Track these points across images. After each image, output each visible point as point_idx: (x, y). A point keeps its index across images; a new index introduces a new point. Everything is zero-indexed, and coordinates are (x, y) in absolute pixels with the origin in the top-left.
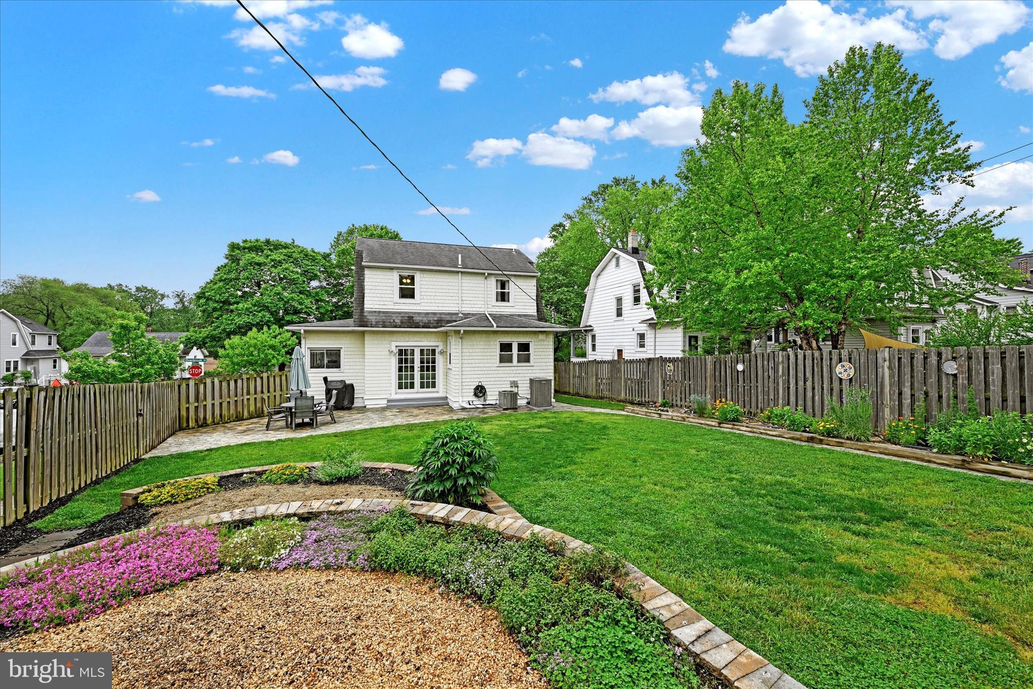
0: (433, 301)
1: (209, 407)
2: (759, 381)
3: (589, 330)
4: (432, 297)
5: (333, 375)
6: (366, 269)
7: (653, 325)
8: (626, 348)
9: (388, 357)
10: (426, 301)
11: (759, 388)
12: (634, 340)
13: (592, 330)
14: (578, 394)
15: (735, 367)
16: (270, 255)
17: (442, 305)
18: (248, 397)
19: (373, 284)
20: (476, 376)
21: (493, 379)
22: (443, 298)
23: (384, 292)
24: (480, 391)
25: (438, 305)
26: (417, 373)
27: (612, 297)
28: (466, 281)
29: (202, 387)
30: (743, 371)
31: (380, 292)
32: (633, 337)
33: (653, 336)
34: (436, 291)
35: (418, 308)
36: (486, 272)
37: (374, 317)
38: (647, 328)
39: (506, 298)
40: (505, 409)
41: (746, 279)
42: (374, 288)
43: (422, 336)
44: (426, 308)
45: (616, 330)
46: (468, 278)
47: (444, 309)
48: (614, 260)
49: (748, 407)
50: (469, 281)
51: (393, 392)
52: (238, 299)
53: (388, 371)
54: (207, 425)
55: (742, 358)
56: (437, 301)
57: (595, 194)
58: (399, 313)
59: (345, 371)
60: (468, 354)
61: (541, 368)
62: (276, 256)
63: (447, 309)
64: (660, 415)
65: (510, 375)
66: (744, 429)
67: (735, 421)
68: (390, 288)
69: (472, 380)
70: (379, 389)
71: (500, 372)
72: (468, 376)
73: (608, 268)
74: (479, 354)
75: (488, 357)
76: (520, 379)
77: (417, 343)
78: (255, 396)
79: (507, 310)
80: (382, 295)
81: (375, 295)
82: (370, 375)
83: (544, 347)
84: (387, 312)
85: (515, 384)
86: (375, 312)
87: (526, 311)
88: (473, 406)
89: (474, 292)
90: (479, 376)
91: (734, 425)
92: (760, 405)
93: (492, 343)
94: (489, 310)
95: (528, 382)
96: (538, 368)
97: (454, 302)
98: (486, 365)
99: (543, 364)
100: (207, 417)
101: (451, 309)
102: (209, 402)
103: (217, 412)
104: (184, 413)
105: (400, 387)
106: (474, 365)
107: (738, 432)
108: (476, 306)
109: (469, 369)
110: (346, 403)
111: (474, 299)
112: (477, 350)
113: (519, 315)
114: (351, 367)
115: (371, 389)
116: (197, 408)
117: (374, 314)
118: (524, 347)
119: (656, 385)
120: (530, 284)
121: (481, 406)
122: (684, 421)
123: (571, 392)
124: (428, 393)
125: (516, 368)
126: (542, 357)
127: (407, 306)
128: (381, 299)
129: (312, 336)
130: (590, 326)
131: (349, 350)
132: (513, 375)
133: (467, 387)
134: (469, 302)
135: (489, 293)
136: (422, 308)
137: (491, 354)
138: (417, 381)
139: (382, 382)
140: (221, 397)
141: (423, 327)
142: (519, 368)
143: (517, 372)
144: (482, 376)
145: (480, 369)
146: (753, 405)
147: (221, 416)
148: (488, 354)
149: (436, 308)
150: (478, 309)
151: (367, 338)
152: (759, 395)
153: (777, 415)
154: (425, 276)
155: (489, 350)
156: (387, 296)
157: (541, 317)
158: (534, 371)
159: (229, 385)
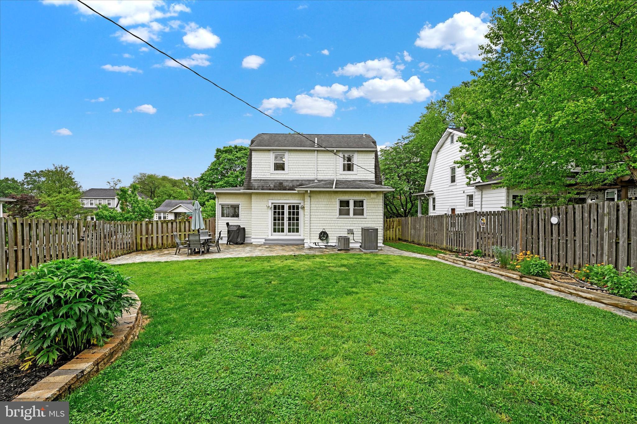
0: (297, 172)
1: (155, 238)
2: (577, 234)
3: (431, 194)
4: (297, 169)
5: (233, 222)
6: (253, 152)
7: (480, 188)
8: (458, 207)
9: (266, 210)
10: (292, 172)
11: (577, 242)
12: (464, 201)
13: (432, 194)
14: (413, 242)
15: (549, 220)
16: (236, 154)
17: (303, 174)
18: (180, 233)
19: (257, 161)
20: (320, 225)
21: (334, 227)
22: (304, 169)
23: (264, 166)
24: (324, 236)
25: (301, 174)
26: (286, 222)
27: (448, 167)
28: (320, 157)
29: (150, 226)
30: (558, 224)
31: (262, 166)
32: (464, 198)
33: (480, 196)
34: (299, 164)
35: (287, 177)
36: (335, 149)
37: (257, 184)
38: (475, 190)
39: (351, 168)
40: (339, 250)
41: (557, 121)
42: (258, 164)
43: (289, 196)
44: (292, 177)
45: (450, 193)
46: (322, 154)
47: (305, 177)
48: (450, 138)
49: (563, 261)
50: (323, 157)
51: (270, 234)
52: (218, 180)
53: (266, 220)
54: (154, 249)
55: (556, 210)
56: (300, 172)
57: (448, 97)
58: (274, 180)
59: (242, 219)
60: (315, 208)
61: (373, 220)
62: (239, 155)
63: (307, 177)
64: (465, 262)
65: (347, 225)
66: (549, 285)
67: (540, 276)
68: (268, 164)
69: (318, 227)
70: (261, 232)
71: (339, 222)
72: (315, 225)
73: (444, 145)
74: (323, 208)
75: (330, 211)
76: (355, 228)
77: (287, 201)
78: (185, 233)
79: (352, 177)
80: (263, 169)
81: (258, 169)
82: (255, 222)
83: (375, 203)
84: (266, 180)
85: (351, 232)
86: (258, 180)
87: (367, 177)
88: (318, 247)
89: (326, 164)
90: (323, 225)
91: (537, 280)
92: (577, 261)
93: (333, 200)
94: (337, 177)
95: (361, 230)
96: (370, 220)
97: (312, 172)
98: (328, 217)
99: (374, 217)
100: (154, 244)
101: (309, 177)
102: (155, 235)
103: (160, 241)
104: (139, 241)
105: (275, 231)
106: (319, 217)
107: (541, 289)
108: (328, 174)
109: (316, 219)
110: (239, 240)
111: (326, 169)
112: (322, 206)
113: (360, 181)
114: (245, 217)
115: (256, 232)
116: (147, 238)
117: (257, 181)
118: (359, 204)
119: (471, 236)
120: (370, 157)
121: (324, 247)
122: (486, 270)
123: (409, 240)
124: (293, 236)
125: (352, 220)
126: (373, 211)
127: (280, 176)
128: (262, 171)
129: (222, 196)
130: (432, 191)
131: (244, 205)
132: (349, 225)
133: (314, 232)
134: (322, 172)
135: (337, 164)
136: (289, 177)
137: (332, 208)
138: (286, 227)
139: (263, 227)
140: (162, 233)
141: (289, 190)
142: (354, 220)
143: (353, 222)
144: (325, 225)
145: (324, 219)
146: (570, 259)
147: (162, 244)
148: (330, 208)
149: (299, 177)
150: (329, 177)
151: (253, 197)
152: (577, 249)
153: (598, 273)
154: (292, 154)
155: (331, 206)
156: (266, 169)
157: (378, 181)
158: (367, 222)
159: (168, 225)
